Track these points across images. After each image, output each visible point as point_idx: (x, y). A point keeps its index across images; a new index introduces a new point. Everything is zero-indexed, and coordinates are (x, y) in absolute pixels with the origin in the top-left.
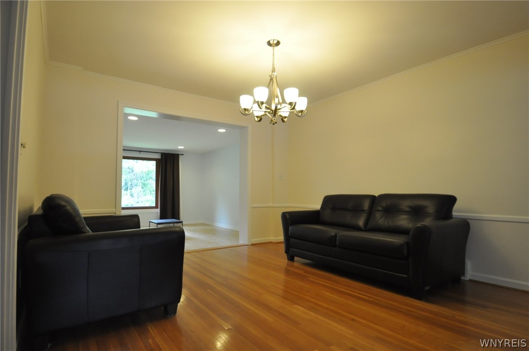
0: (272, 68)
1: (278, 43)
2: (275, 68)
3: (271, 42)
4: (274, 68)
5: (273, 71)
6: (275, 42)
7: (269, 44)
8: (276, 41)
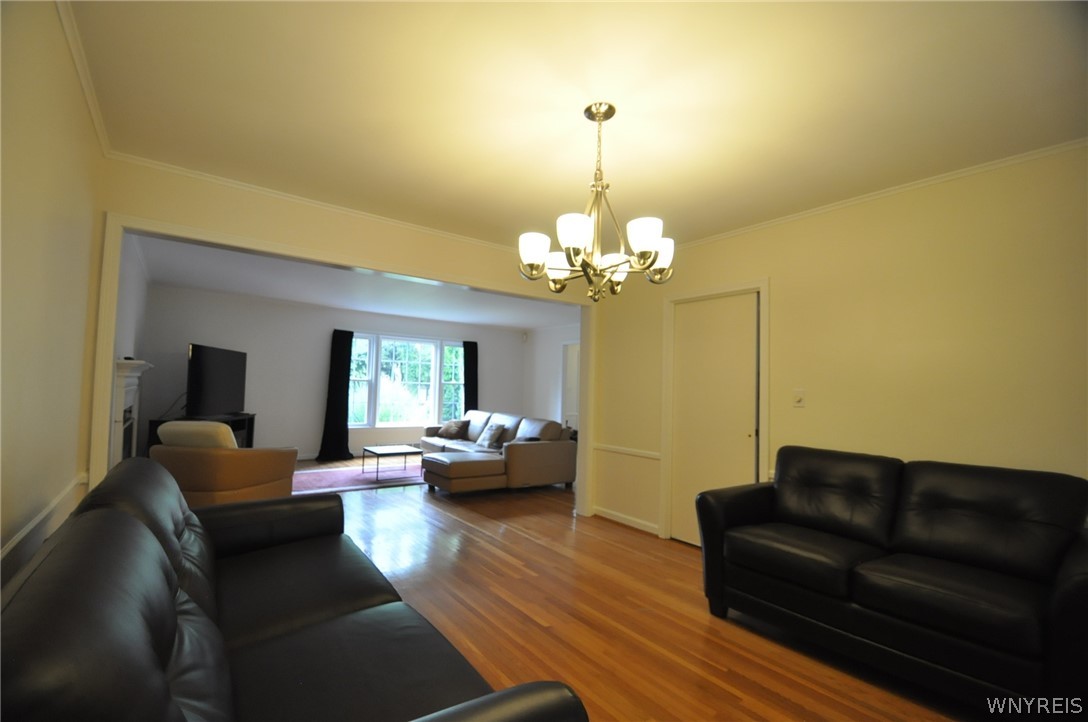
0: (594, 170)
1: (610, 112)
2: (602, 169)
3: (594, 109)
4: (599, 170)
5: (598, 177)
6: (604, 109)
7: (590, 114)
8: (606, 107)
